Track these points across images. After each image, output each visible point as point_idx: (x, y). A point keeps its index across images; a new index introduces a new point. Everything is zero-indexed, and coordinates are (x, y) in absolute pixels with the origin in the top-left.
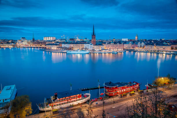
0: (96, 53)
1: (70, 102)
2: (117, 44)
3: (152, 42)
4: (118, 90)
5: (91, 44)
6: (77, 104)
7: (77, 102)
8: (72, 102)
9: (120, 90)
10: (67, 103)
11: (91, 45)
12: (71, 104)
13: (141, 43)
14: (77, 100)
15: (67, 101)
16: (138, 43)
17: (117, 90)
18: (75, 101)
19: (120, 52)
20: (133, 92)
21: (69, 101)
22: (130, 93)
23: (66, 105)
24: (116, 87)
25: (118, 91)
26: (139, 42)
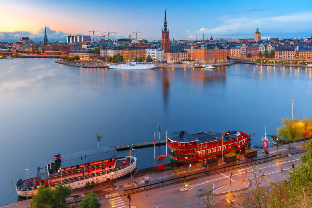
0: (171, 68)
1: (88, 177)
2: (215, 49)
3: (291, 43)
4: (199, 150)
5: (160, 49)
6: (105, 180)
7: (104, 176)
8: (93, 176)
9: (203, 149)
10: (82, 178)
11: (160, 51)
12: (90, 180)
13: (266, 47)
14: (104, 173)
15: (81, 175)
16: (258, 46)
17: (197, 151)
18: (98, 174)
19: (221, 66)
20: (232, 154)
21: (87, 174)
22: (226, 155)
23: (78, 182)
24: (194, 143)
25: (199, 153)
26: (262, 45)
